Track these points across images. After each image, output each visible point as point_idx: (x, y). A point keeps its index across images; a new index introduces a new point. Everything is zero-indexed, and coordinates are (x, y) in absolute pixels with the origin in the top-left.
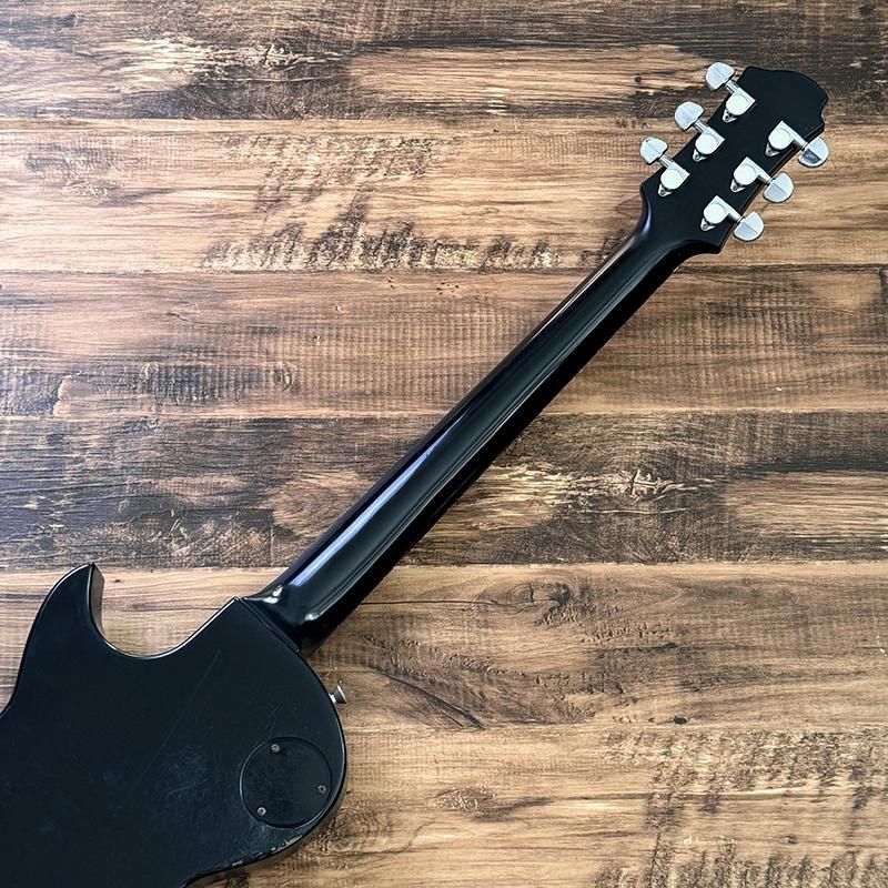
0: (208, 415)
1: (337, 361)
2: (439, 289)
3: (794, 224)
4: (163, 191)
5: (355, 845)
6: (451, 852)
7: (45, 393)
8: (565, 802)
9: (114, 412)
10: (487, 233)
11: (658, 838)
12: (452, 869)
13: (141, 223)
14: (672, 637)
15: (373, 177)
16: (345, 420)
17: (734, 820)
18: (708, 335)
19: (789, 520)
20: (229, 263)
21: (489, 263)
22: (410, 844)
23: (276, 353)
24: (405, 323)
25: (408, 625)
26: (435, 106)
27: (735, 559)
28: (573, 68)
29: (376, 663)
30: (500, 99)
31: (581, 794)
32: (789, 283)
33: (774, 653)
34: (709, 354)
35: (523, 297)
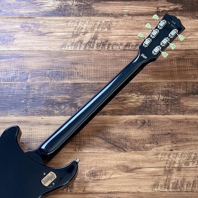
0: (62, 82)
1: (91, 70)
2: (114, 54)
3: (195, 40)
4: (51, 33)
5: (98, 178)
6: (120, 179)
7: (25, 77)
8: (145, 168)
9: (41, 81)
10: (125, 42)
11: (167, 176)
12: (120, 183)
13: (46, 40)
14: (169, 132)
15: (98, 30)
16: (93, 83)
17: (185, 172)
18: (176, 64)
19: (195, 105)
20: (67, 48)
21: (125, 49)
22: (110, 177)
23: (77, 68)
24: (107, 62)
25: (109, 129)
26: (112, 14)
27: (183, 114)
28: (143, 6)
29: (101, 137)
30: (126, 12)
31: (149, 167)
32: (194, 53)
33: (193, 135)
34: (176, 69)
35: (133, 56)
